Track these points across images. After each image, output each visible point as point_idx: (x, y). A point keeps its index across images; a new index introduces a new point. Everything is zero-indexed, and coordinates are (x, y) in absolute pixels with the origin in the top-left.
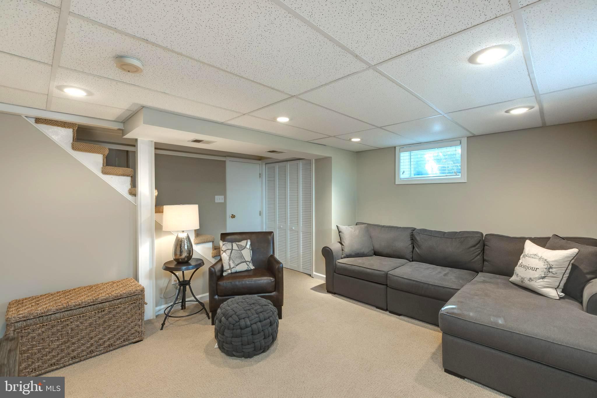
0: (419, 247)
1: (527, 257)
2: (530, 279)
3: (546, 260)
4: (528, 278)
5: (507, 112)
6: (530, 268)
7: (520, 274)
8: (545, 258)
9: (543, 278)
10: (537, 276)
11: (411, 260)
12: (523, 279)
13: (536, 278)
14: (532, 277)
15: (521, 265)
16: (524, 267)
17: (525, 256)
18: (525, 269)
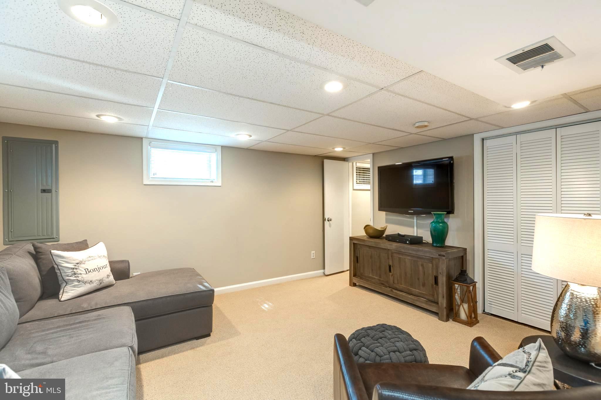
15: (88, 271)
16: (94, 270)
17: (83, 262)
18: (97, 272)
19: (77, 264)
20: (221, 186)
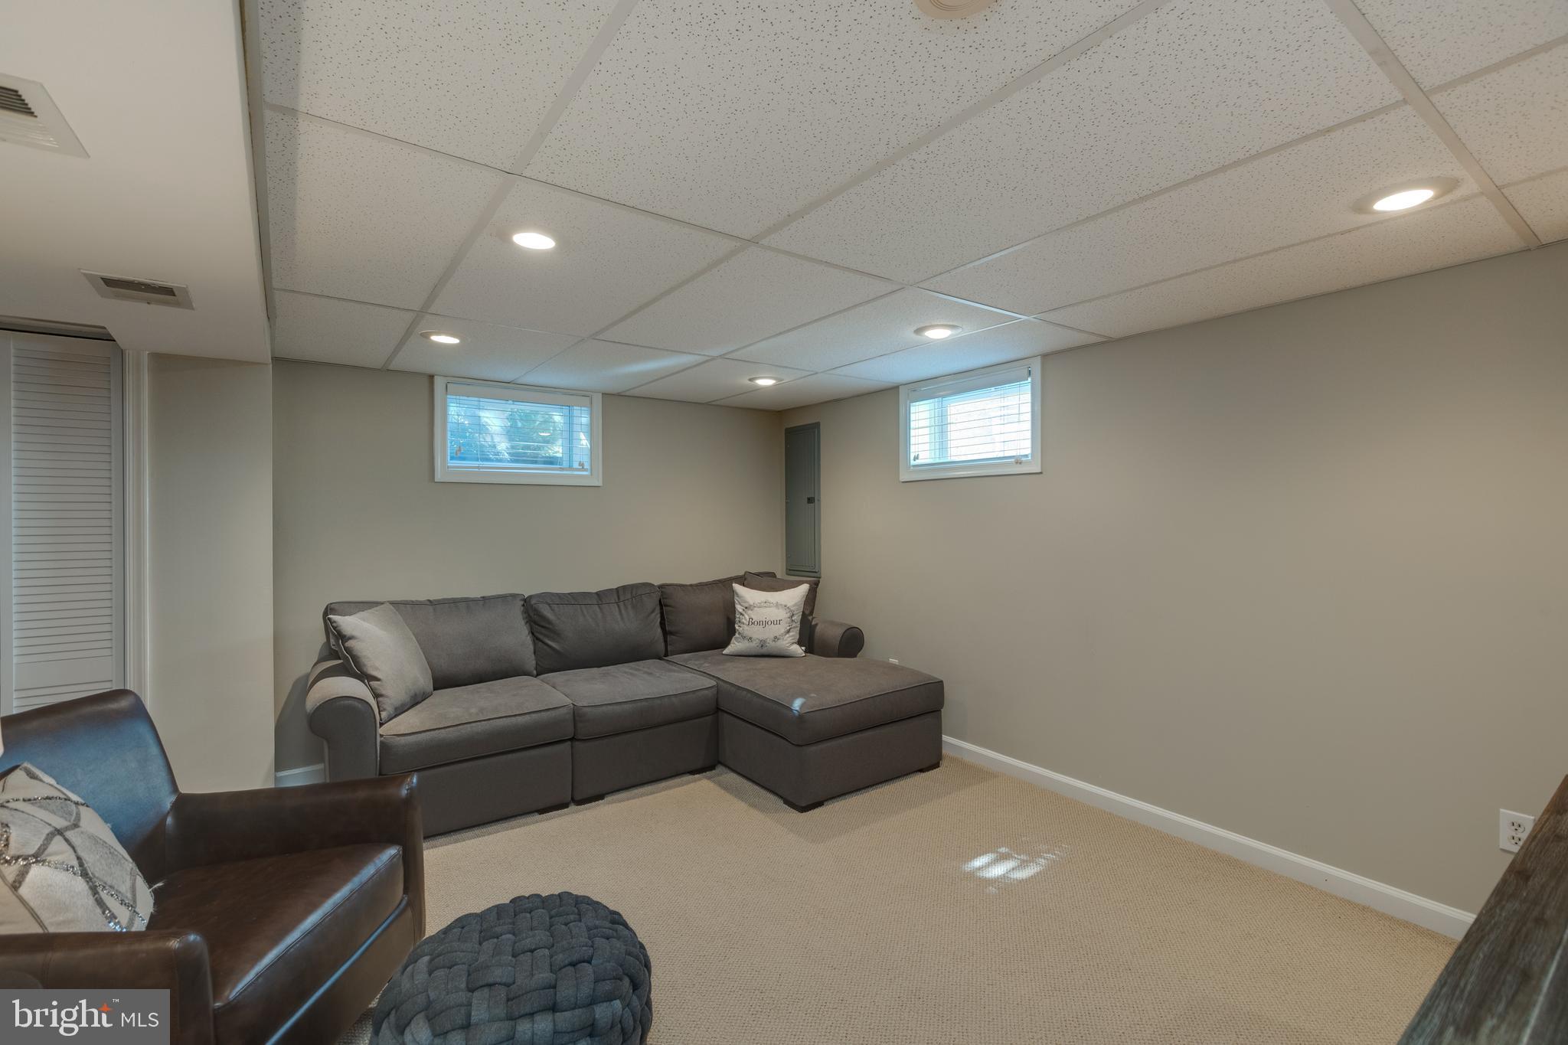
0: (555, 634)
1: (756, 609)
2: (776, 637)
3: (785, 606)
4: (772, 637)
5: (750, 380)
6: (770, 623)
7: (754, 636)
8: (784, 603)
9: (788, 631)
10: (783, 631)
11: (535, 672)
12: (763, 643)
13: (782, 635)
14: (777, 635)
15: (751, 622)
16: (759, 623)
17: (752, 608)
18: (761, 626)
19: (746, 608)
20: (1041, 473)
